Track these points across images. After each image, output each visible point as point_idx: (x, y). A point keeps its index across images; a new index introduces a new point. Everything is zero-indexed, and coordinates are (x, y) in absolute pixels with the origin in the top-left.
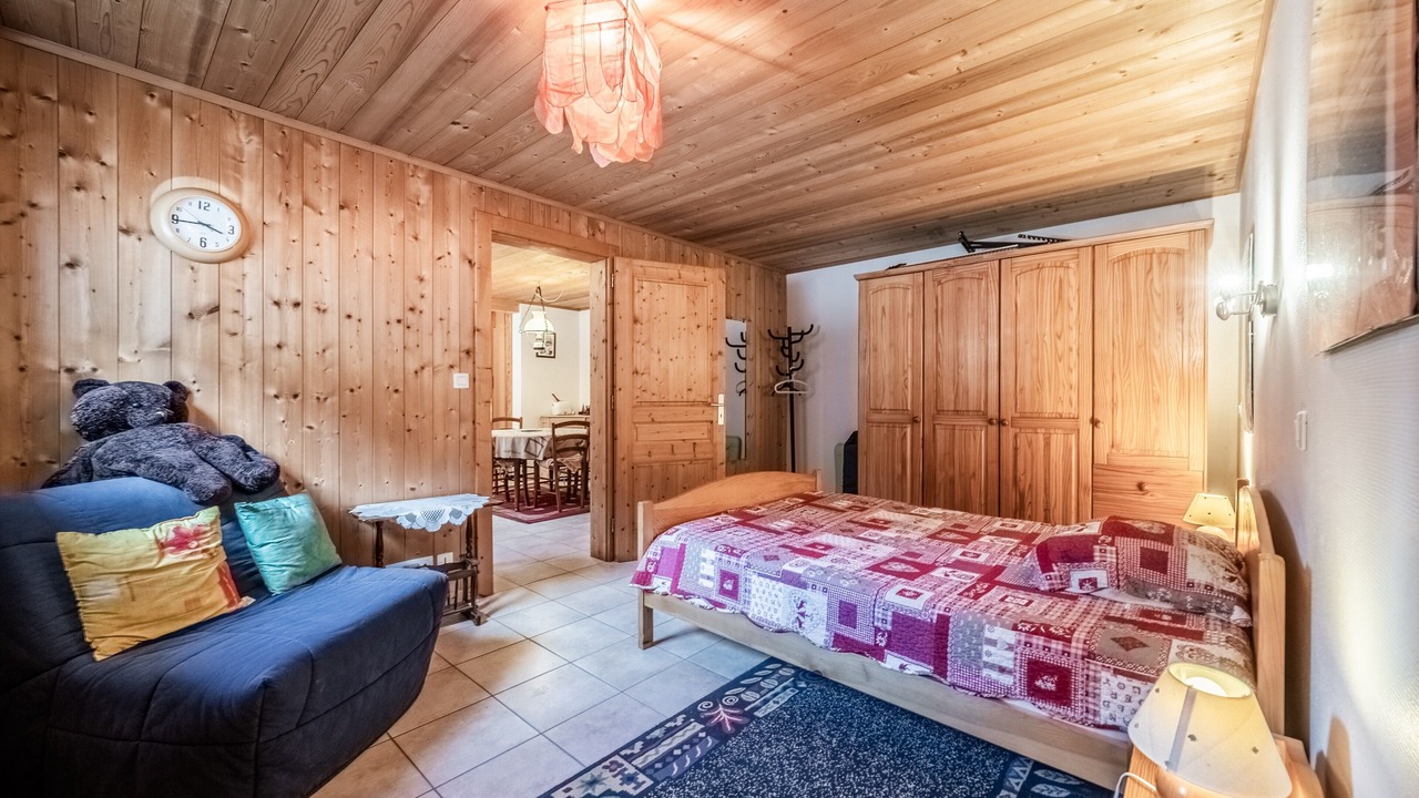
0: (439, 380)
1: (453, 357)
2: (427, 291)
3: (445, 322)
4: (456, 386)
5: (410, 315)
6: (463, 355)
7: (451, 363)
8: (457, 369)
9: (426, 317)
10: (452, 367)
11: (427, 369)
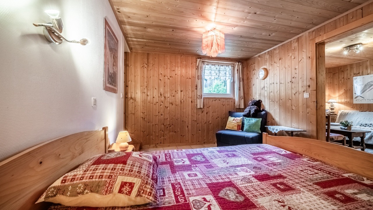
0: (300, 96)
1: (304, 89)
2: (297, 72)
3: (302, 79)
4: (305, 97)
5: (293, 79)
6: (308, 87)
7: (304, 90)
8: (305, 92)
9: (297, 79)
10: (304, 91)
11: (297, 93)
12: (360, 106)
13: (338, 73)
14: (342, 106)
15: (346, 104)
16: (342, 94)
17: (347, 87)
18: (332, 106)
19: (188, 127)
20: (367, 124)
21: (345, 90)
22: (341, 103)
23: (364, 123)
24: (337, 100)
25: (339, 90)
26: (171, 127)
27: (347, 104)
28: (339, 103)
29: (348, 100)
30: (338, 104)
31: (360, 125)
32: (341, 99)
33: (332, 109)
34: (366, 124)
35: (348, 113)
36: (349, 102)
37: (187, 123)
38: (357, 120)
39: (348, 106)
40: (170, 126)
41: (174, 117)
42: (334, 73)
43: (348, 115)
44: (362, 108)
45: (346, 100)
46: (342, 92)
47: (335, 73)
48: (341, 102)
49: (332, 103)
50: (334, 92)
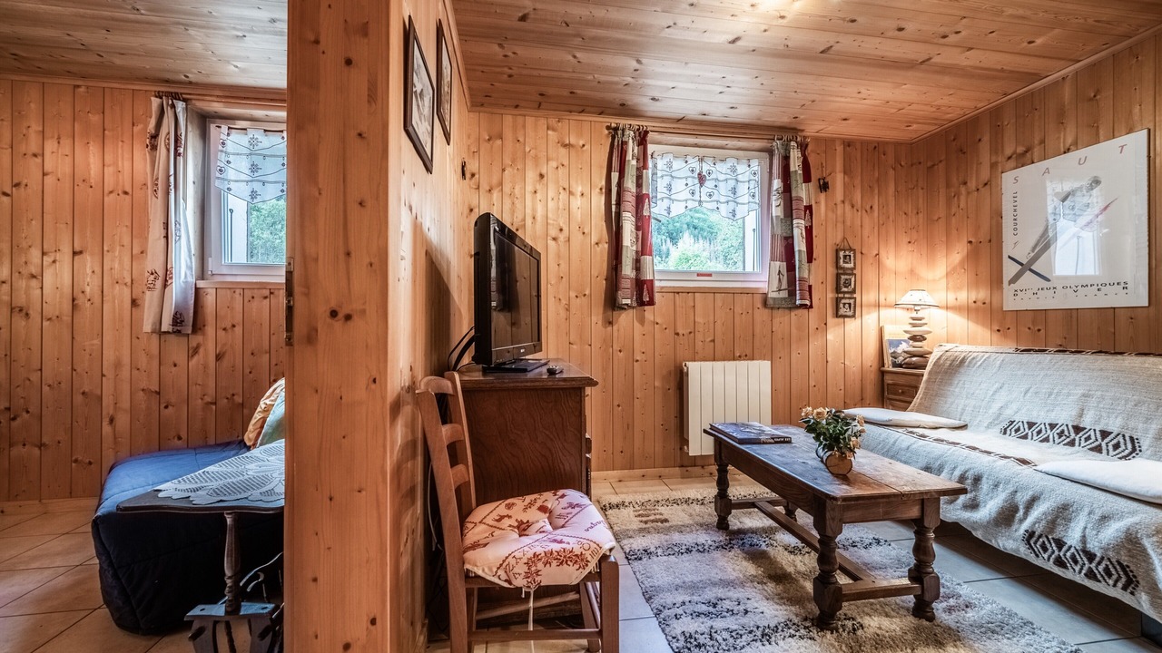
12: (1034, 323)
13: (944, 163)
14: (960, 323)
15: (972, 311)
16: (961, 263)
17: (977, 228)
18: (917, 321)
19: (112, 421)
20: (1034, 421)
21: (970, 242)
22: (957, 309)
23: (1022, 417)
24: (942, 295)
25: (949, 245)
26: (19, 421)
27: (977, 310)
28: (947, 308)
29: (983, 294)
30: (942, 312)
31: (1005, 424)
32: (958, 288)
33: (914, 338)
34: (1031, 425)
35: (963, 361)
36: (988, 301)
37: (107, 401)
38: (997, 397)
39: (983, 325)
40: (14, 419)
41: (35, 377)
42: (929, 164)
43: (962, 370)
44: (1043, 331)
45: (973, 297)
46: (958, 254)
47: (933, 165)
48: (958, 303)
49: (915, 307)
50: (930, 258)
